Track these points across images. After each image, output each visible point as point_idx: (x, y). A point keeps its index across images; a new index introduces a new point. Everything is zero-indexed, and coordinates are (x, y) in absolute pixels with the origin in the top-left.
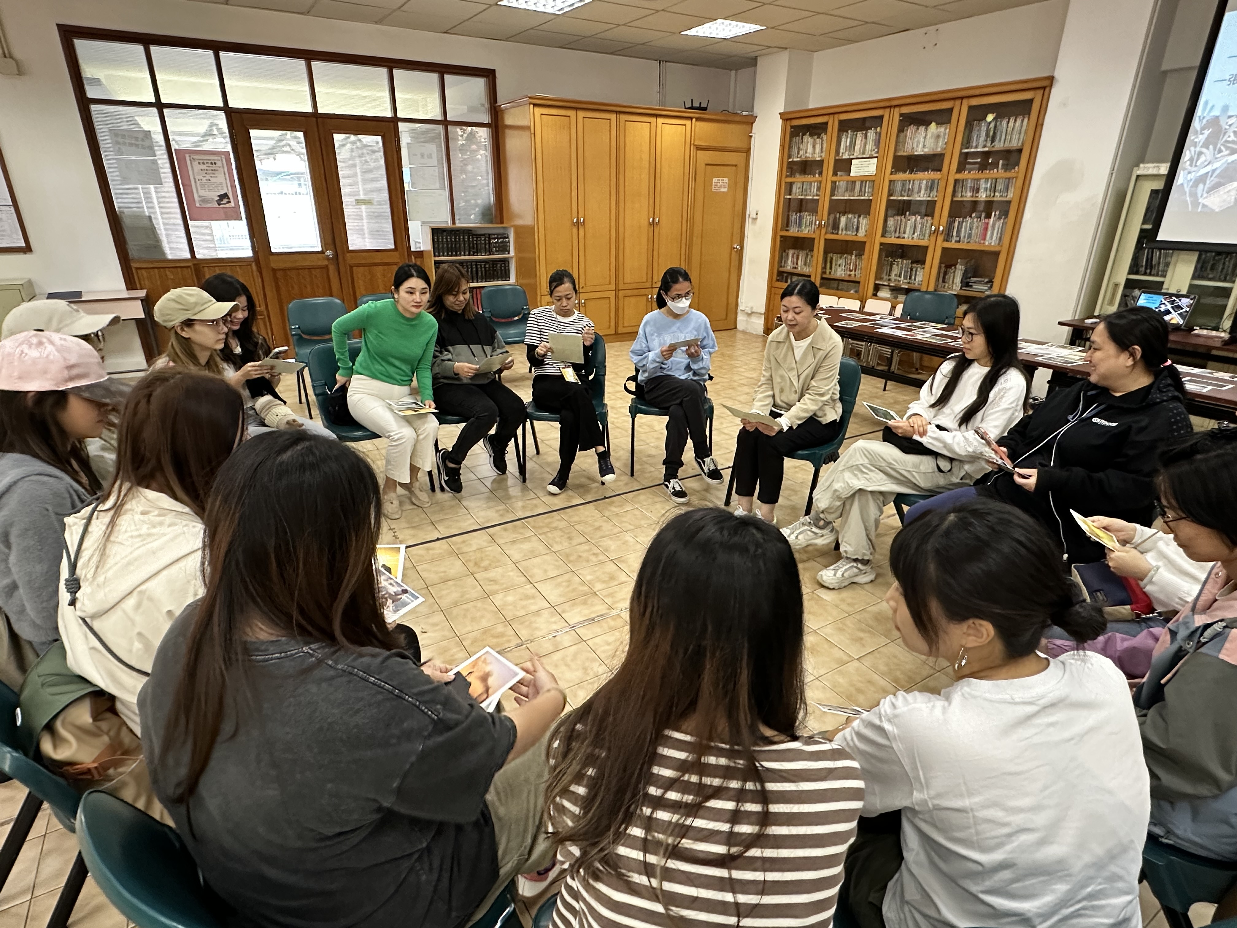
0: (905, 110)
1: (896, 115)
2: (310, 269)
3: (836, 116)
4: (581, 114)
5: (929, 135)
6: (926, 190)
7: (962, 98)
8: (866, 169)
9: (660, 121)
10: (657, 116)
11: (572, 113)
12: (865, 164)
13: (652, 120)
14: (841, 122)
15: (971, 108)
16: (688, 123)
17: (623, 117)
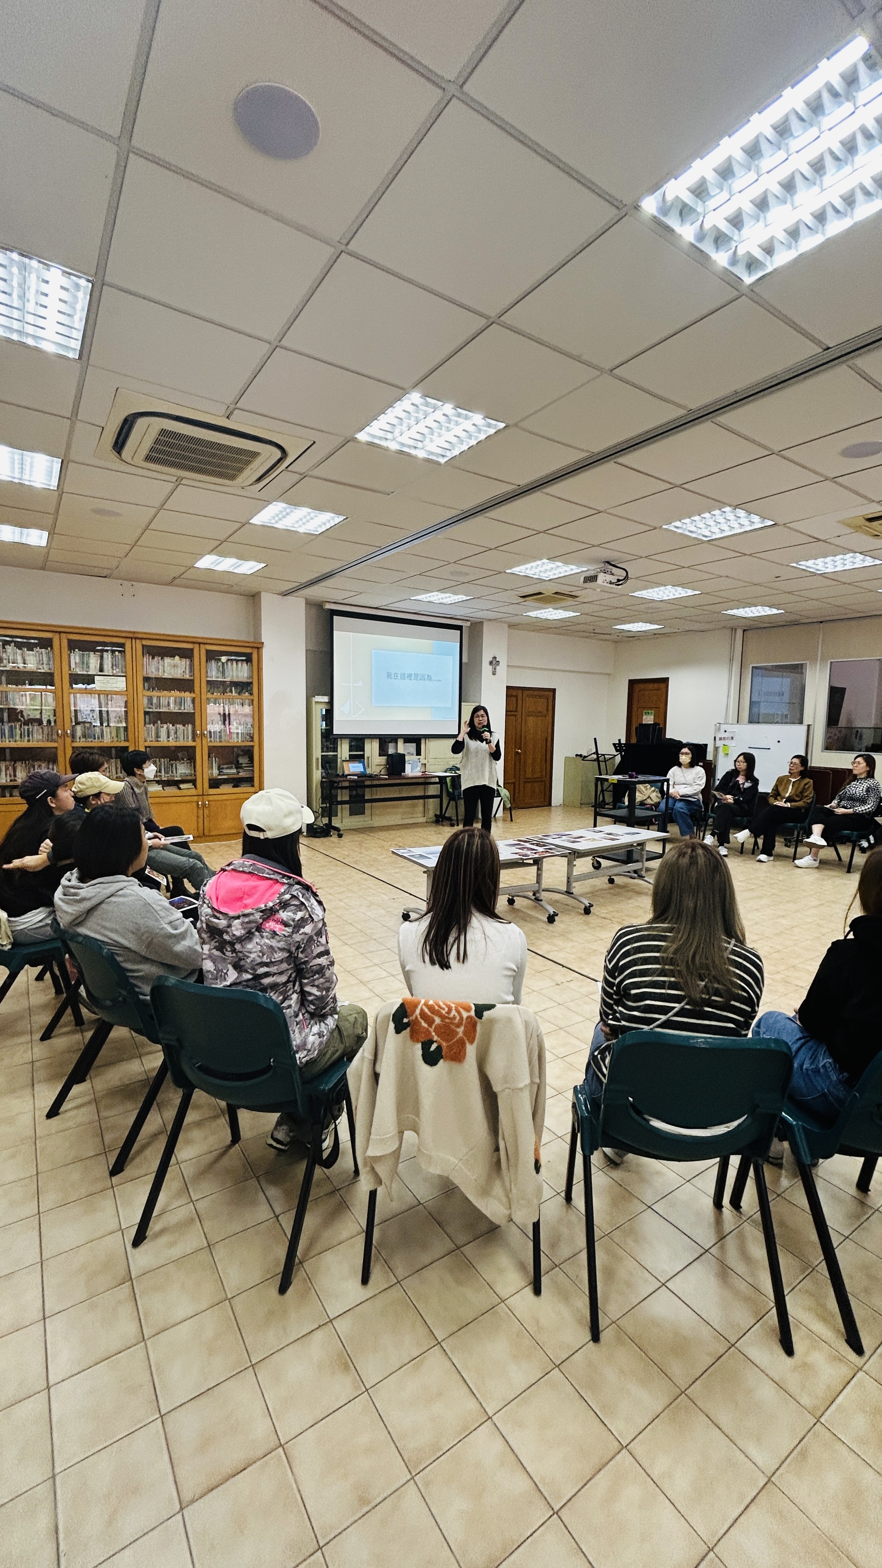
0: (145, 642)
1: (139, 645)
3: (63, 635)
5: (166, 665)
6: (175, 704)
7: (200, 644)
8: (114, 685)
12: (111, 681)
14: (69, 641)
15: (207, 651)
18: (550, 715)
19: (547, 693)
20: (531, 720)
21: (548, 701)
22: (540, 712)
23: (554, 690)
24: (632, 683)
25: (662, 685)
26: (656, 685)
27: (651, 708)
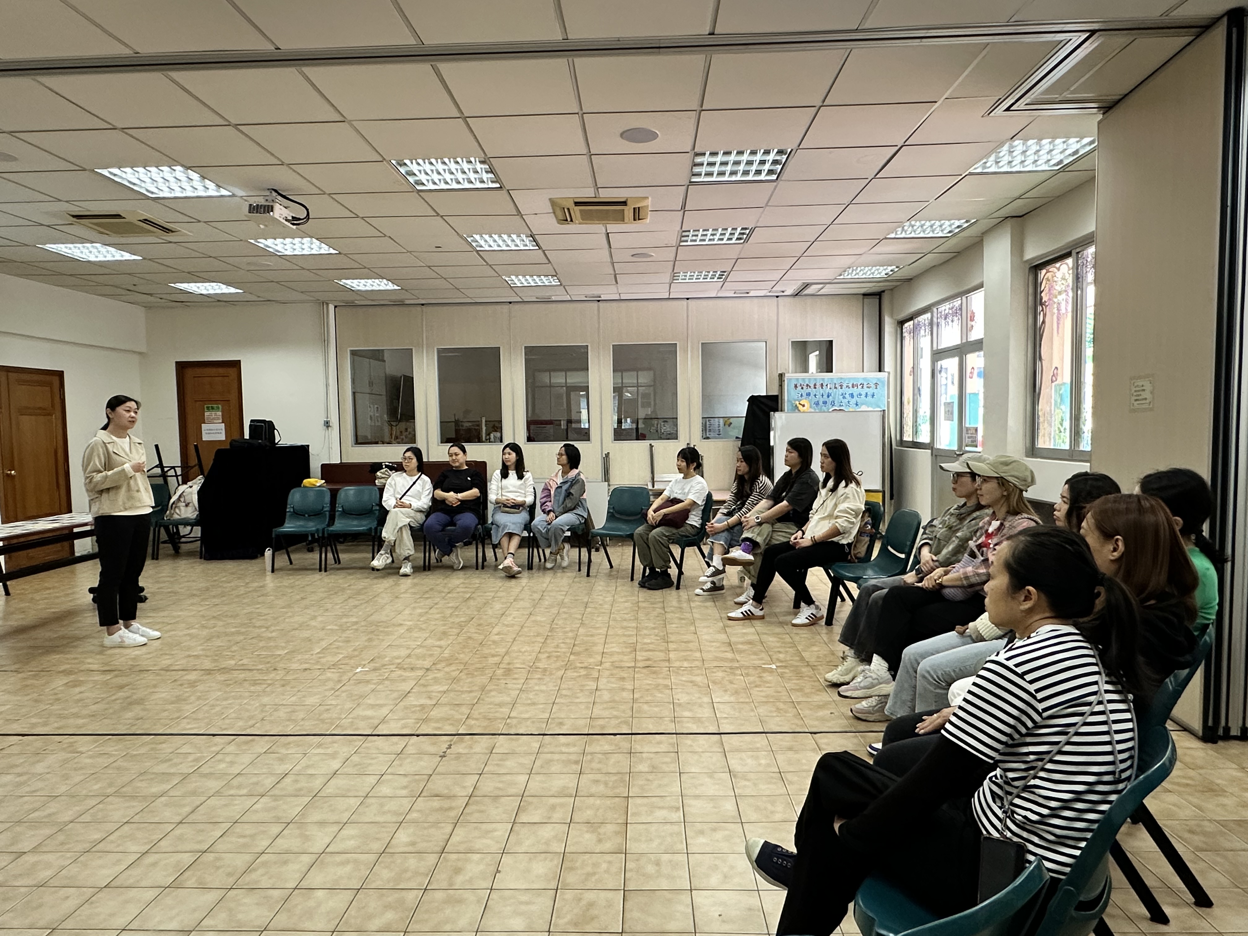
18: (58, 414)
19: (48, 378)
20: (27, 422)
21: (52, 392)
22: (40, 408)
23: (60, 375)
24: (182, 367)
25: (232, 371)
26: (221, 370)
27: (216, 401)
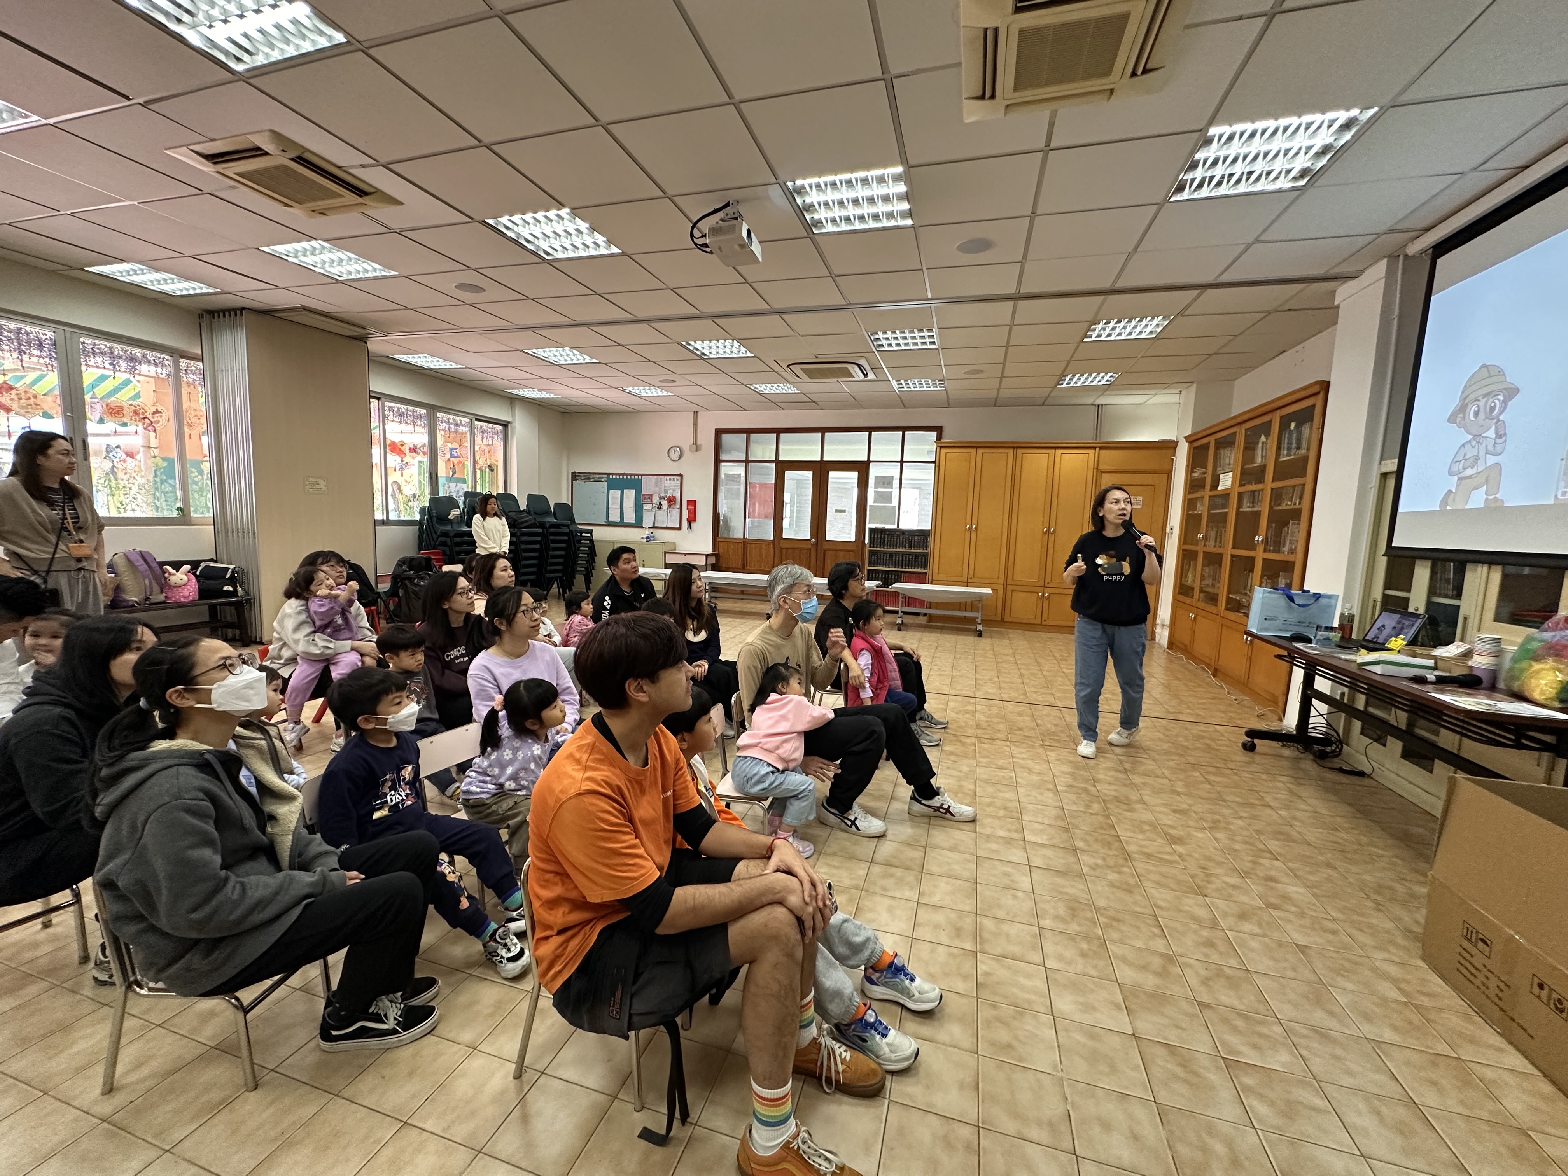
0: (1253, 423)
1: (1243, 431)
2: (801, 549)
4: (980, 451)
7: (1273, 411)
8: (1227, 483)
9: (1059, 452)
10: (1056, 448)
11: (973, 451)
12: (1226, 478)
13: (1052, 451)
14: (1218, 440)
15: (1281, 418)
16: (1091, 452)
17: (1020, 451)
